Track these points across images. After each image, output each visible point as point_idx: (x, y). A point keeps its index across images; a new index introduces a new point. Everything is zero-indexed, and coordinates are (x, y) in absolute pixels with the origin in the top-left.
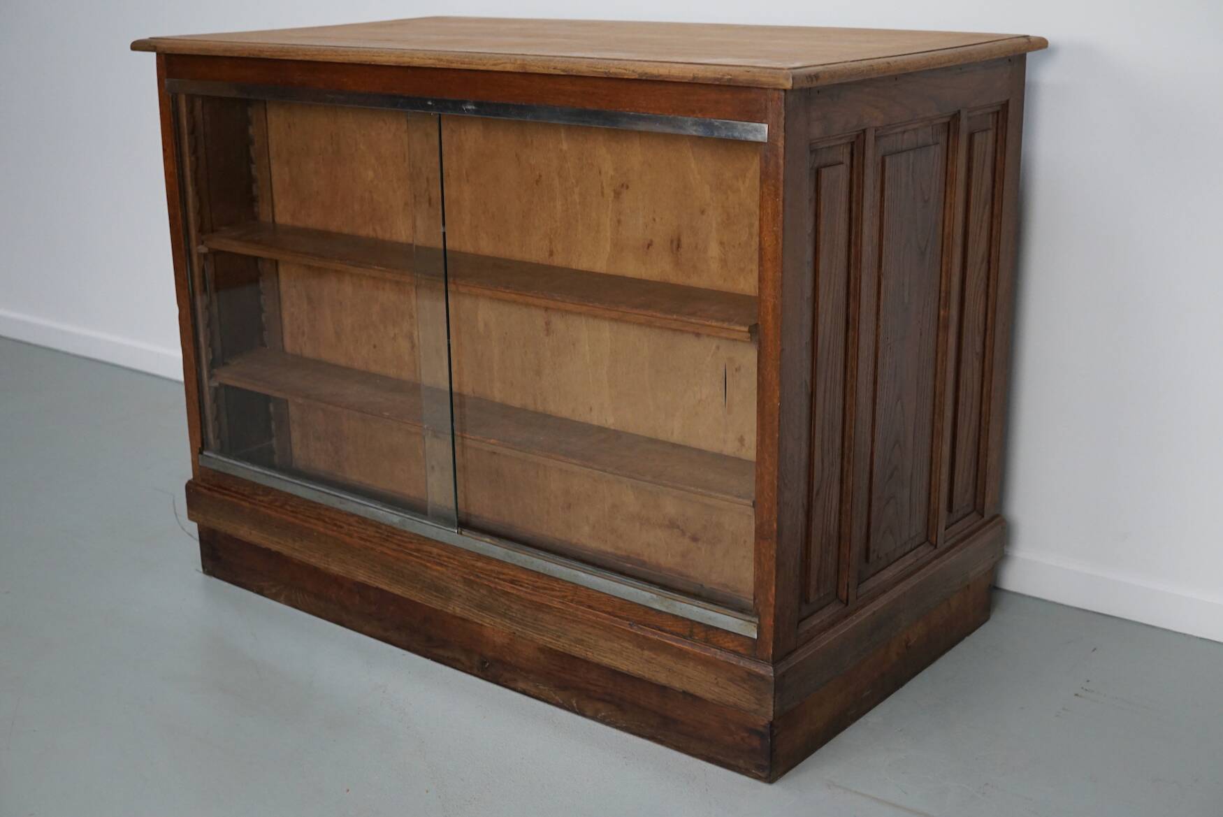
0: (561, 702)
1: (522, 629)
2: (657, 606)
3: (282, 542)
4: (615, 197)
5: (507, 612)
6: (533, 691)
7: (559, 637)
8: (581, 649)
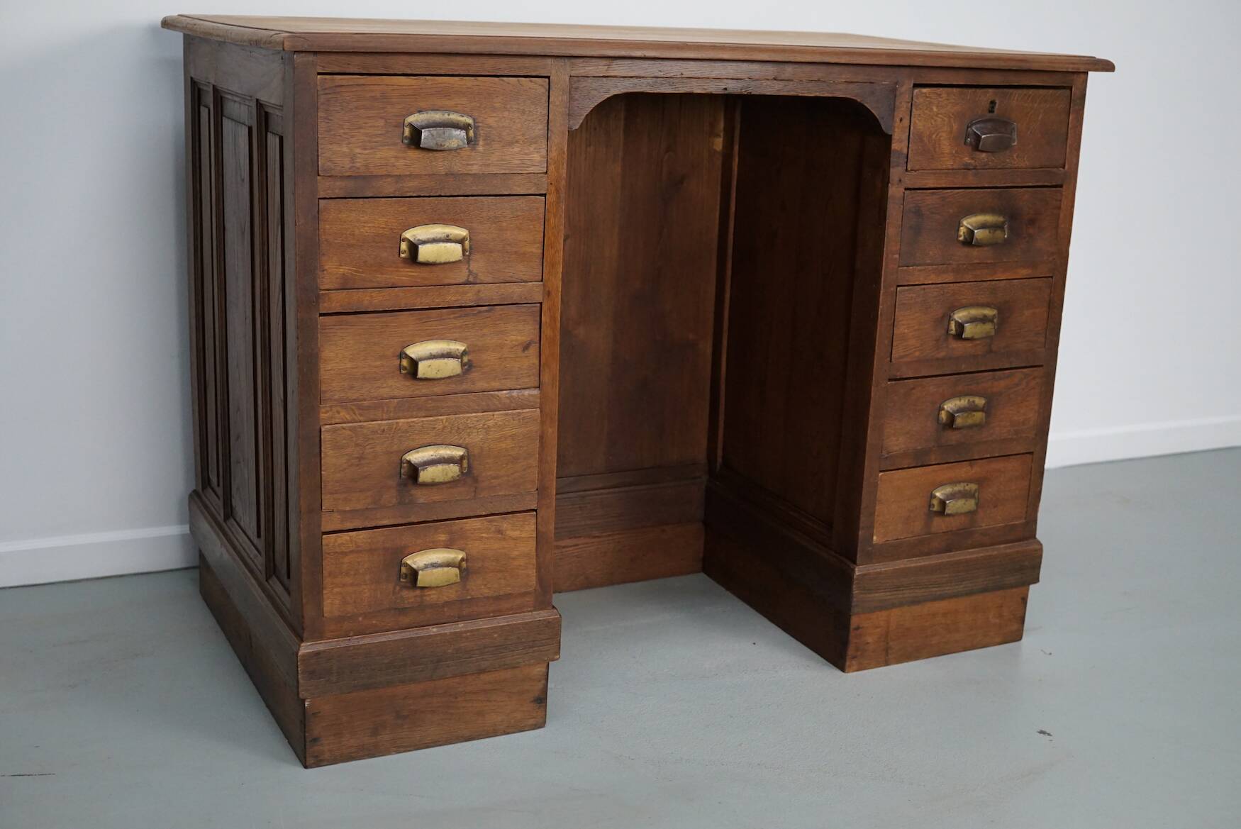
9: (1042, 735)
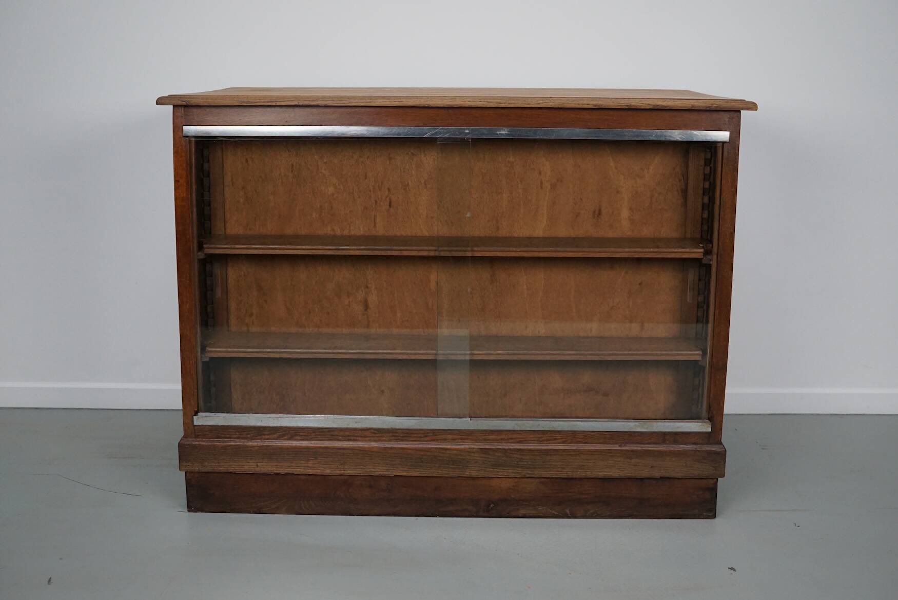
0: (557, 513)
1: (531, 471)
2: (639, 430)
3: (293, 465)
4: (551, 188)
5: (519, 463)
6: (533, 512)
7: (564, 468)
8: (580, 472)
9: (730, 570)
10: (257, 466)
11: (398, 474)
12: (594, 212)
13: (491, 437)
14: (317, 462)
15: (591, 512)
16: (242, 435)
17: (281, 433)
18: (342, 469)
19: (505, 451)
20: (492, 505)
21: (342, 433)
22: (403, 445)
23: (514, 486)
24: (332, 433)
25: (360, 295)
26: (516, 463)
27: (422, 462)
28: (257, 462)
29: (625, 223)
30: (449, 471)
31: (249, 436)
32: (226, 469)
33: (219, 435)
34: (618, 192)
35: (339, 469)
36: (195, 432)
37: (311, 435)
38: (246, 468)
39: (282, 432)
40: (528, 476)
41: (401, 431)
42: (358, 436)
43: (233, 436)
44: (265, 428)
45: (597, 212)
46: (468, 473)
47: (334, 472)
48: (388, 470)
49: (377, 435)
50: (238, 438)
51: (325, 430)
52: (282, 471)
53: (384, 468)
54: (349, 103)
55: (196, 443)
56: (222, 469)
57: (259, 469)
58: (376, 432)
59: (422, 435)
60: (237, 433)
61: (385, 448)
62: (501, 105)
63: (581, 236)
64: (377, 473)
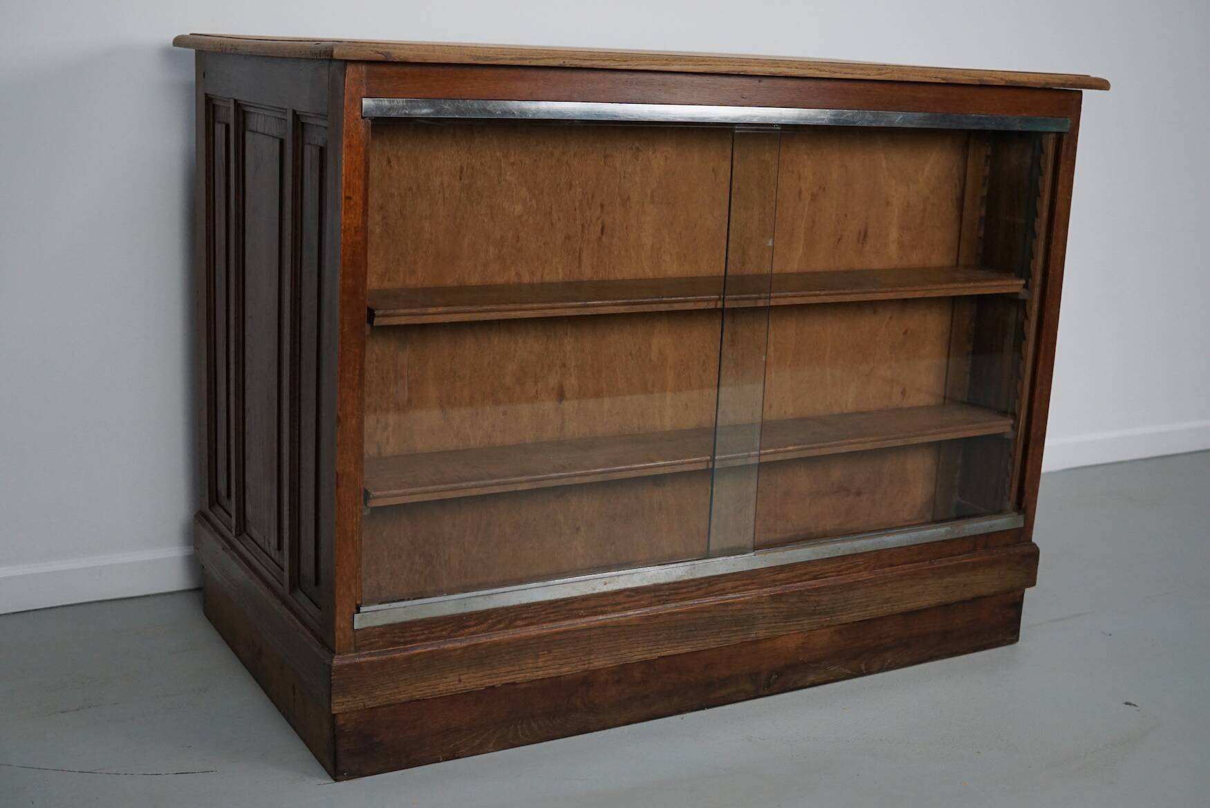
0: (850, 672)
1: (830, 617)
3: (515, 668)
4: (812, 200)
5: (816, 608)
7: (868, 606)
9: (1128, 706)
10: (460, 681)
11: (664, 654)
12: (860, 233)
13: (781, 576)
14: (551, 658)
15: (889, 661)
16: (433, 633)
17: (494, 620)
18: (587, 662)
19: (800, 593)
20: (774, 677)
21: (585, 604)
22: (671, 607)
23: (803, 643)
24: (571, 607)
25: (553, 381)
26: (813, 608)
27: (696, 630)
28: (460, 675)
29: (893, 249)
30: (730, 637)
31: (444, 633)
32: (409, 695)
33: (396, 639)
34: (888, 204)
35: (582, 663)
36: (355, 642)
37: (539, 615)
38: (442, 687)
39: (496, 617)
40: (826, 624)
41: (666, 586)
42: (605, 606)
43: (419, 638)
44: (469, 616)
45: (862, 233)
46: (753, 635)
47: (576, 668)
48: (650, 651)
49: (633, 599)
50: (427, 639)
51: (559, 603)
52: (497, 682)
53: (645, 649)
54: (638, 65)
55: (362, 660)
56: (403, 697)
57: (462, 685)
58: (633, 594)
59: (694, 588)
60: (426, 632)
61: (648, 618)
62: (836, 74)
63: (842, 268)
64: (635, 658)
